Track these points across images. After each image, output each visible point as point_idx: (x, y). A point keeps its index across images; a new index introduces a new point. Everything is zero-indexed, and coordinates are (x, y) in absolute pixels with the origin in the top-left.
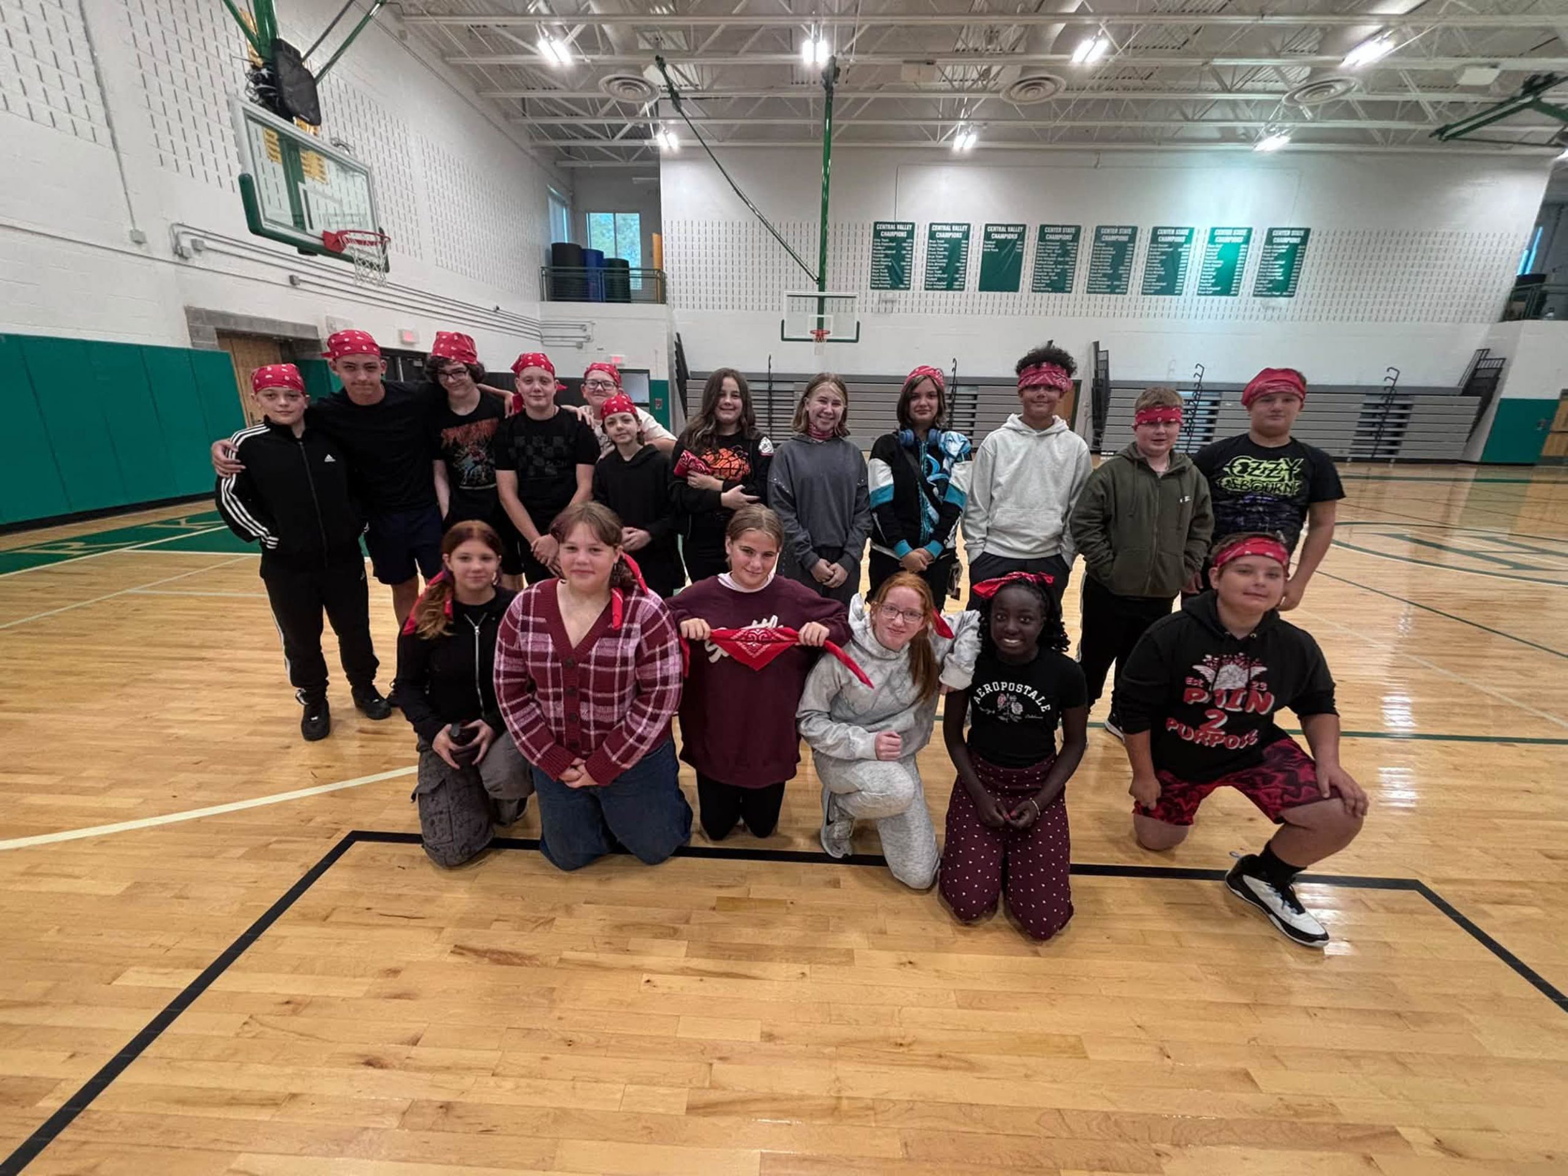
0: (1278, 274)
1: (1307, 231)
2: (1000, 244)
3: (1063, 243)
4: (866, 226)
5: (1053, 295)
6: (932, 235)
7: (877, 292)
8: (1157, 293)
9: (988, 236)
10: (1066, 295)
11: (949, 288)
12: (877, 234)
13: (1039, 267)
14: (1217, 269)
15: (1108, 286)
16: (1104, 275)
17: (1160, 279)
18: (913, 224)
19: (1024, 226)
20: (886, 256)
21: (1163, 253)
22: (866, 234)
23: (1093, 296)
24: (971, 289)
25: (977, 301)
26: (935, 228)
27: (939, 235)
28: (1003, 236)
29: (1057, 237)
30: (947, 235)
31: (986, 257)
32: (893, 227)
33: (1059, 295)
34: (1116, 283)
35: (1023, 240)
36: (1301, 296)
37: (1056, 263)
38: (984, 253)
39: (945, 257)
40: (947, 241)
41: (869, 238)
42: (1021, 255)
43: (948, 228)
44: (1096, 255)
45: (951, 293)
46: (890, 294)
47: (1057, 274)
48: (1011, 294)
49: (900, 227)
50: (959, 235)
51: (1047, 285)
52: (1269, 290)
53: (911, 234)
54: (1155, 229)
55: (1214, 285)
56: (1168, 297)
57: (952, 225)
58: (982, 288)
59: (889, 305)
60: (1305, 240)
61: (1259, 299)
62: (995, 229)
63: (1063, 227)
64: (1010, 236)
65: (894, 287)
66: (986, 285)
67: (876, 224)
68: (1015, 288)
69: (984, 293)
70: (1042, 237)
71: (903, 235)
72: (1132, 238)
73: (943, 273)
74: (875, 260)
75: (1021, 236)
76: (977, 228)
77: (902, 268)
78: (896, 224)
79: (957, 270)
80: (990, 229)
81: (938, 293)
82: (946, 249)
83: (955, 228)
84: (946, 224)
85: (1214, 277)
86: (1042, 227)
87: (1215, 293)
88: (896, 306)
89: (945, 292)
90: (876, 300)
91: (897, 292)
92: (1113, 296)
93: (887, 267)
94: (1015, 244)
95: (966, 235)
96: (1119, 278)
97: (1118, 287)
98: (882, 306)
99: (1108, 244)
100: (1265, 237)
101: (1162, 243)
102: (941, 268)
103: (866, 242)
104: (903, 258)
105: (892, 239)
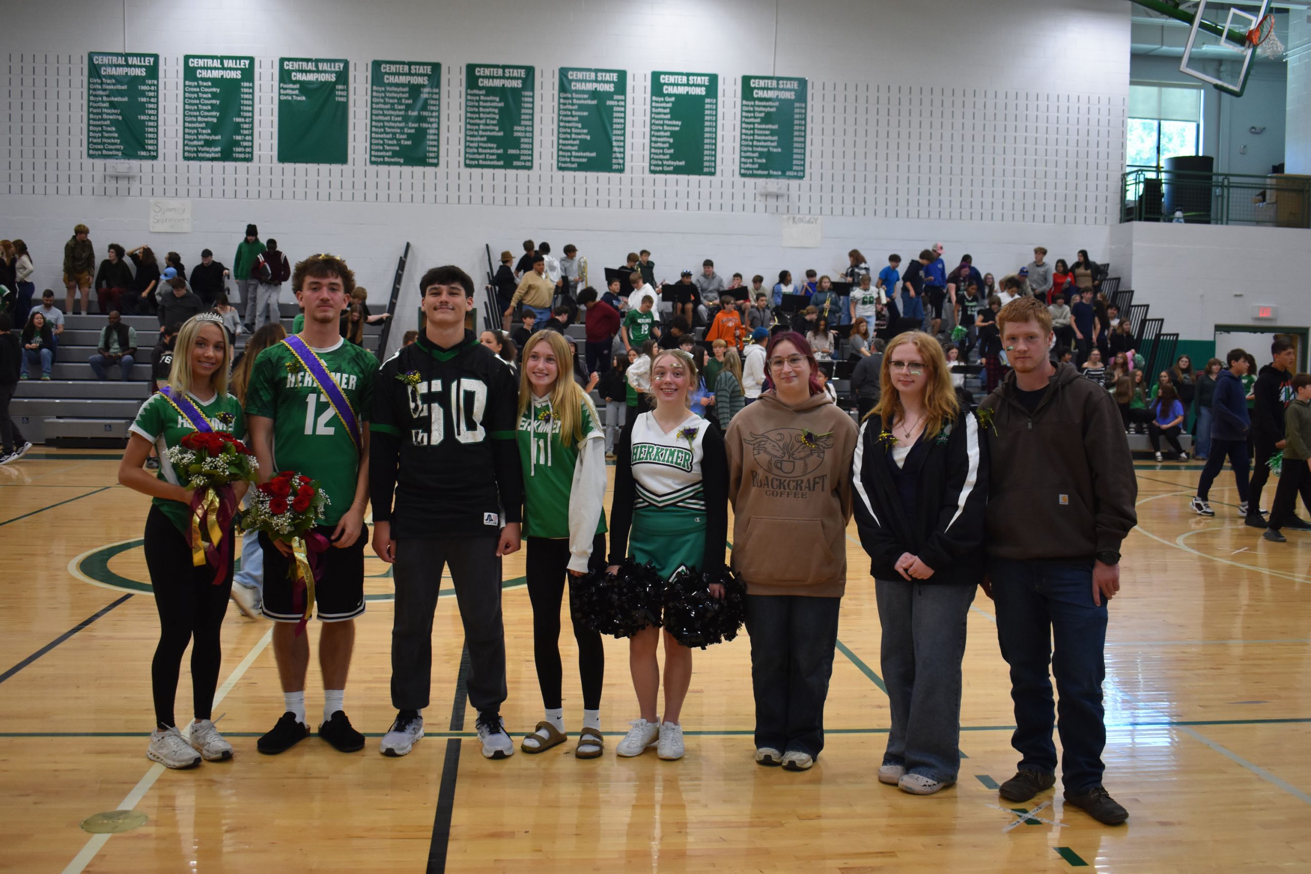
0: (772, 144)
1: (802, 82)
2: (307, 89)
3: (415, 90)
4: (76, 59)
5: (407, 170)
6: (190, 73)
7: (99, 163)
8: (582, 167)
9: (285, 76)
10: (429, 170)
11: (227, 155)
12: (94, 71)
13: (377, 126)
14: (673, 134)
15: (500, 157)
16: (491, 139)
17: (584, 146)
18: (156, 57)
19: (346, 62)
20: (113, 105)
21: (581, 108)
22: (76, 71)
23: (477, 172)
24: (265, 159)
25: (277, 178)
26: (194, 63)
28: (311, 77)
29: (403, 79)
30: (216, 74)
31: (285, 108)
32: (121, 61)
33: (418, 170)
34: (511, 151)
35: (346, 83)
36: (816, 177)
37: (406, 119)
38: (281, 103)
39: (214, 108)
40: (215, 82)
41: (80, 77)
42: (344, 107)
43: (215, 63)
44: (473, 114)
45: (230, 165)
46: (122, 165)
47: (410, 136)
48: (336, 168)
49: (134, 61)
50: (237, 75)
51: (396, 154)
52: (762, 167)
53: (153, 71)
54: (564, 71)
55: (673, 157)
56: (603, 175)
57: (222, 58)
58: (284, 157)
59: (123, 184)
60: (801, 94)
61: (750, 181)
62: (296, 65)
63: (410, 64)
64: (323, 78)
65: (129, 155)
66: (290, 152)
67: (92, 56)
68: (338, 155)
69: (289, 166)
70: (378, 79)
71: (141, 72)
72: (529, 84)
73: (214, 133)
74: (93, 111)
75: (342, 77)
76: (266, 64)
77: (141, 124)
78: (127, 56)
79: (237, 129)
80: (288, 66)
81: (206, 165)
82: (214, 96)
83: (228, 63)
84: (213, 58)
85: (671, 146)
86: (377, 64)
87: (678, 171)
88: (135, 186)
89: (218, 165)
90: (99, 173)
91: (135, 163)
92: (511, 173)
93: (113, 123)
94: (333, 89)
95: (248, 74)
96: (516, 143)
97: (517, 157)
98: (111, 185)
99: (490, 91)
100: (739, 87)
101: (577, 92)
102: (209, 125)
103: (76, 82)
104: (142, 108)
105: (121, 80)
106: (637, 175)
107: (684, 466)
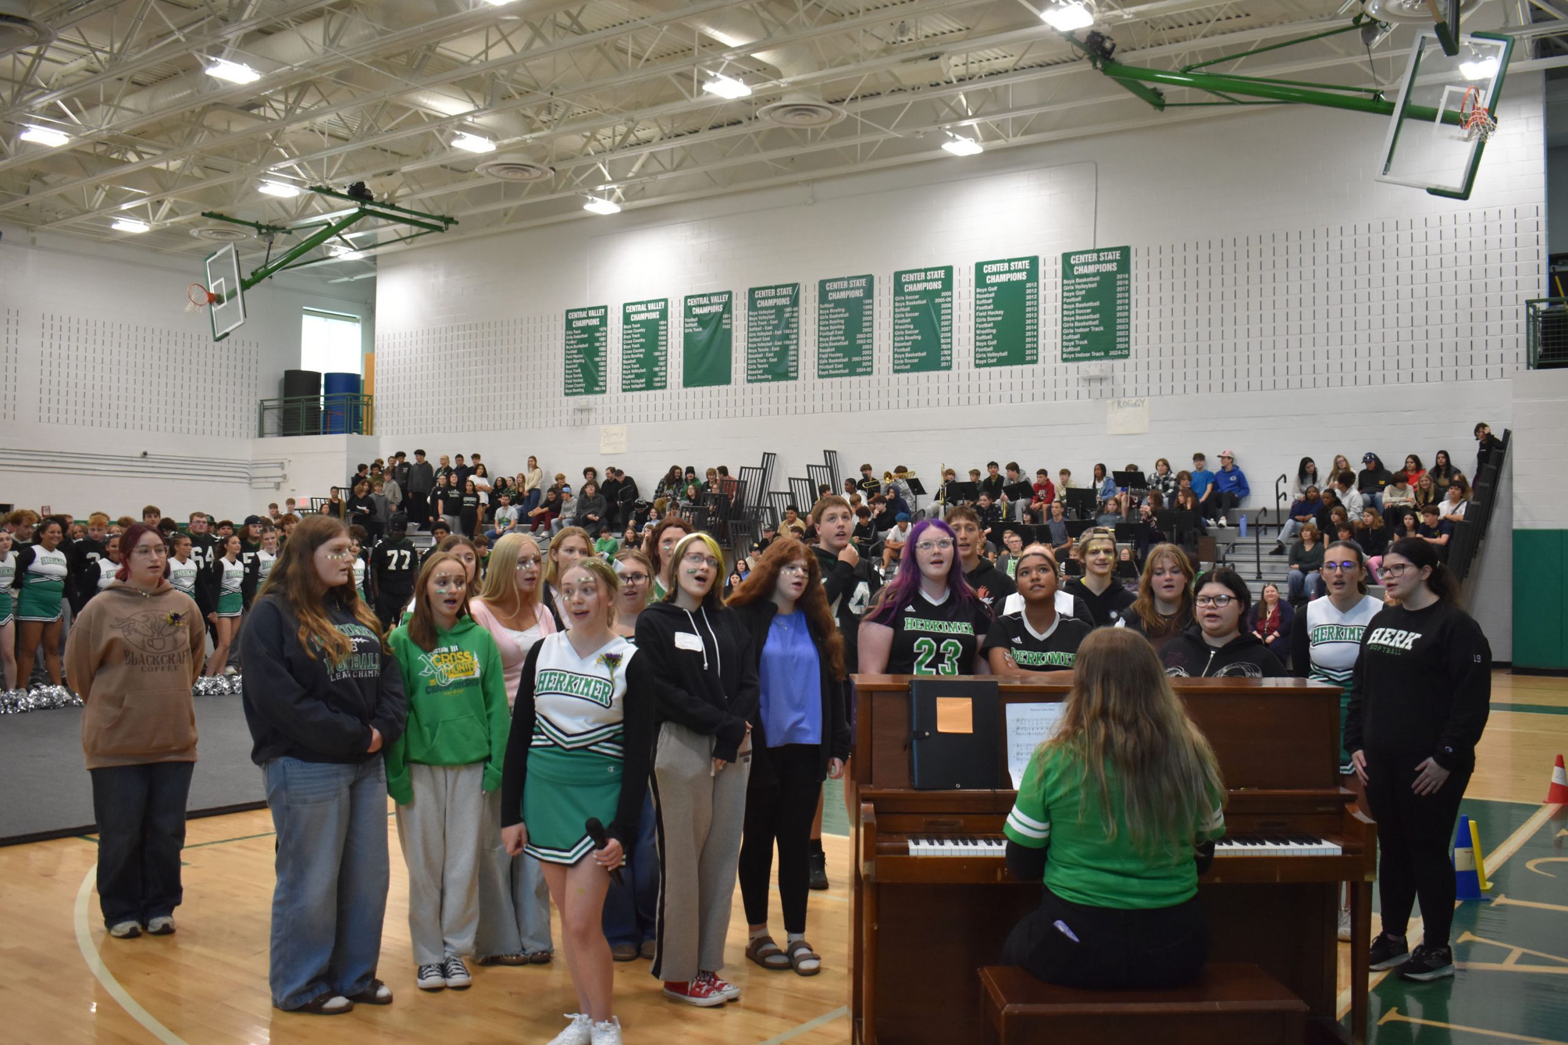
0: (1094, 323)
1: (1125, 251)
2: (702, 321)
3: (780, 310)
4: (558, 316)
5: (774, 385)
6: (627, 318)
7: (571, 399)
8: (915, 368)
9: (688, 312)
10: (791, 383)
11: (649, 385)
12: (569, 323)
13: (752, 347)
14: (996, 324)
15: (845, 365)
16: (838, 349)
17: (916, 346)
18: (606, 308)
19: (730, 293)
20: (579, 351)
21: (913, 309)
22: (558, 326)
23: (828, 381)
24: (675, 386)
25: (683, 401)
26: (630, 309)
27: (635, 318)
28: (706, 310)
29: (771, 302)
30: (643, 317)
31: (689, 340)
32: (584, 314)
33: (782, 384)
34: (855, 359)
35: (730, 312)
36: (1142, 354)
37: (773, 338)
38: (686, 335)
39: (642, 345)
40: (643, 324)
41: (561, 330)
42: (729, 333)
43: (643, 308)
44: (823, 323)
45: (651, 393)
46: (584, 400)
47: (777, 354)
48: (723, 388)
49: (592, 313)
50: (656, 315)
51: (766, 372)
52: (1084, 349)
53: (604, 320)
54: (898, 275)
55: (996, 349)
56: (933, 374)
57: (647, 302)
58: (687, 383)
59: (585, 415)
60: (1124, 264)
61: (1072, 366)
62: (695, 301)
63: (776, 287)
64: (714, 309)
65: (589, 391)
66: (692, 379)
67: (568, 312)
68: (727, 380)
69: (691, 390)
70: (752, 305)
71: (596, 322)
72: (869, 292)
73: (641, 367)
74: (568, 357)
75: (727, 307)
76: (676, 304)
77: (596, 365)
78: (588, 309)
79: (657, 362)
80: (690, 303)
81: (637, 394)
82: (642, 335)
83: (651, 306)
84: (641, 303)
85: (994, 337)
86: (752, 291)
87: (1001, 362)
88: (592, 417)
89: (644, 393)
90: (571, 408)
91: (593, 397)
92: (855, 380)
93: (580, 364)
94: (721, 318)
95: (664, 314)
96: (857, 350)
97: (859, 364)
98: (578, 416)
99: (838, 303)
100: (1059, 267)
101: (911, 294)
102: (638, 360)
103: (558, 336)
104: (597, 352)
105: (584, 330)
106: (964, 371)
107: (601, 700)
